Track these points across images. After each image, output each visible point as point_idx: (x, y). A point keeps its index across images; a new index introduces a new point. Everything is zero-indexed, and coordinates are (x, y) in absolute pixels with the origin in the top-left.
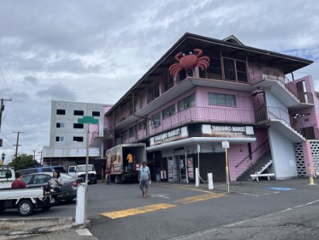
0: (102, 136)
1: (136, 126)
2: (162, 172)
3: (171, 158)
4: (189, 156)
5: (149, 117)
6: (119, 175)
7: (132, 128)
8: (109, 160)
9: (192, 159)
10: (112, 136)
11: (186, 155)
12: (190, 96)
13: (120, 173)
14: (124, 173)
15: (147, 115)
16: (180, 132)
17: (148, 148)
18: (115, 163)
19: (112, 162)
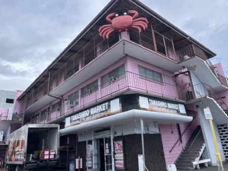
0: (11, 119)
1: (49, 108)
2: (77, 160)
3: (90, 142)
4: (116, 139)
5: (65, 97)
6: (20, 165)
7: (45, 111)
8: (11, 146)
9: (121, 143)
10: (21, 120)
11: (112, 138)
12: (118, 69)
13: (21, 163)
14: (27, 162)
15: (62, 96)
16: (109, 106)
17: (62, 130)
18: (17, 149)
19: (14, 148)
